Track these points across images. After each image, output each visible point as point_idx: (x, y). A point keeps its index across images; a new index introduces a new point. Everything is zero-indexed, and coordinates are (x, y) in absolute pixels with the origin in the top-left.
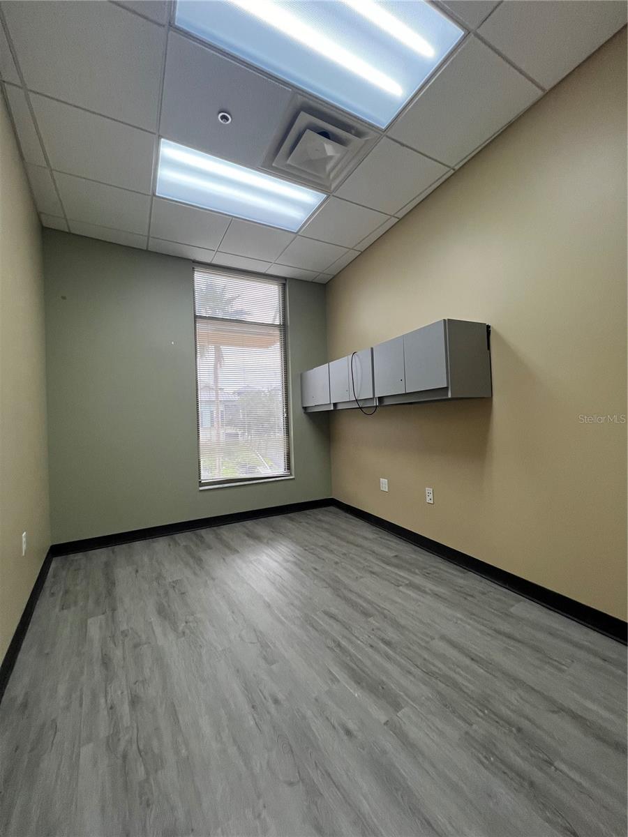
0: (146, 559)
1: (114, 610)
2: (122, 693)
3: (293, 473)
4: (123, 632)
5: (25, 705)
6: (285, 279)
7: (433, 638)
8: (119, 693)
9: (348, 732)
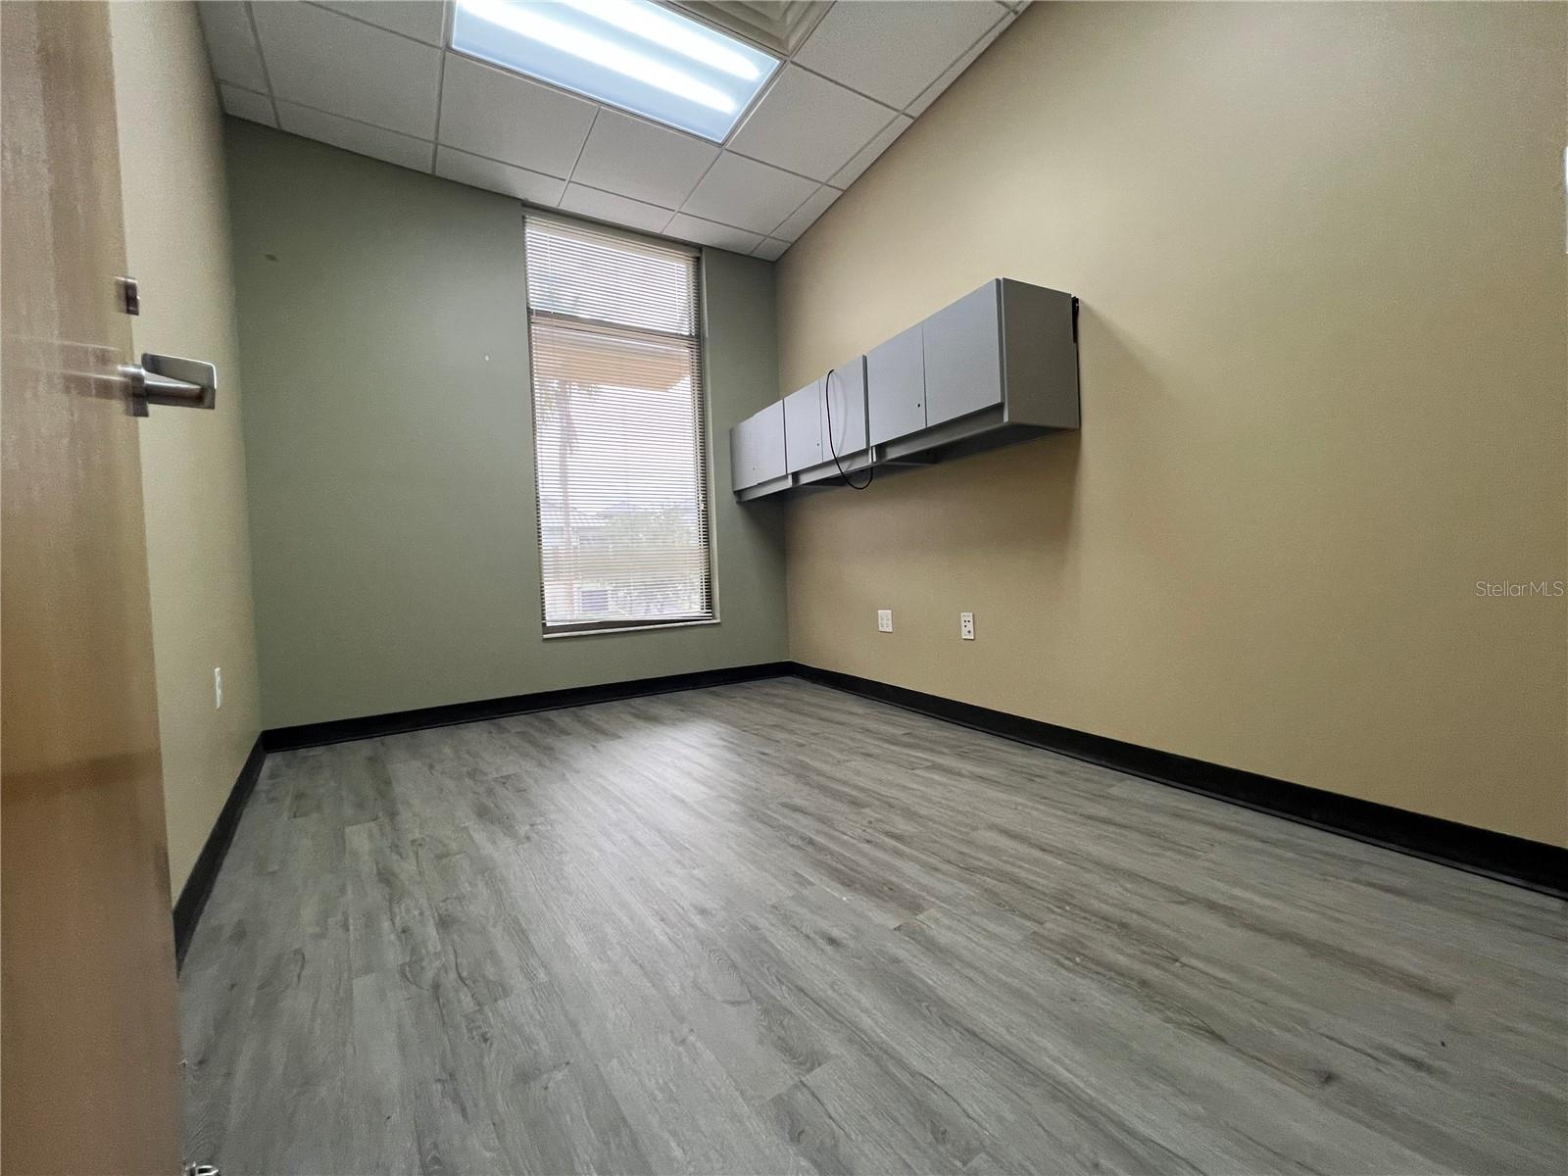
0: (447, 750)
1: (393, 815)
2: (421, 914)
3: (718, 615)
4: (413, 842)
5: (240, 934)
6: (699, 248)
7: (975, 829)
8: (416, 913)
9: (832, 941)
